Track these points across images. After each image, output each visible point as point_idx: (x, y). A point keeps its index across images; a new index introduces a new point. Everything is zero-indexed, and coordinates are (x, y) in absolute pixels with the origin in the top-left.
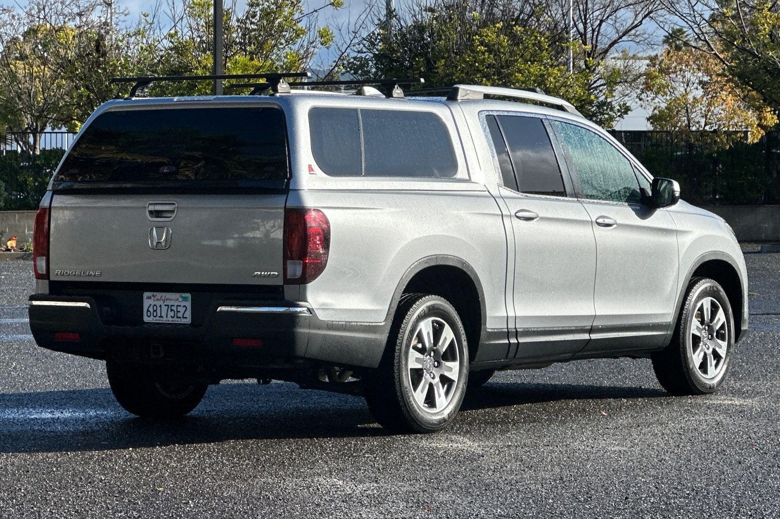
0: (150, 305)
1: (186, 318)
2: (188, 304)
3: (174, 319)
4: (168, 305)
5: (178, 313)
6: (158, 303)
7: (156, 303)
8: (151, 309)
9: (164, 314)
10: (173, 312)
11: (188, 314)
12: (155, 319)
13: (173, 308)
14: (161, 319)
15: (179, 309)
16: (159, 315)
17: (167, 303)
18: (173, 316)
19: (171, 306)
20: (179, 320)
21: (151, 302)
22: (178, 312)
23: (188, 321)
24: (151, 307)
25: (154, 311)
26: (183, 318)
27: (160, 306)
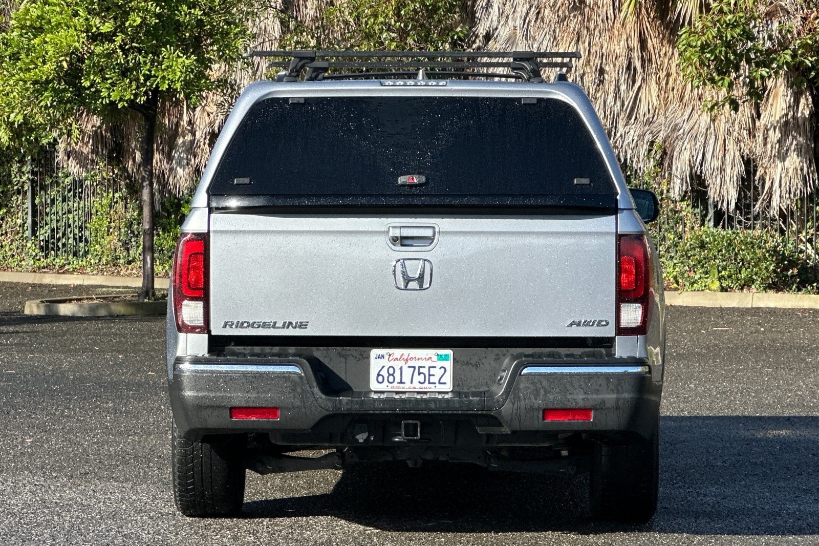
0: (383, 367)
1: (445, 383)
2: (449, 365)
3: (423, 386)
4: (414, 367)
5: (431, 377)
6: (397, 365)
7: (392, 363)
8: (384, 373)
9: (407, 378)
10: (422, 376)
11: (448, 378)
12: (390, 385)
13: (422, 370)
14: (401, 385)
15: (432, 371)
16: (398, 379)
17: (411, 363)
18: (422, 381)
19: (419, 367)
20: (433, 386)
21: (385, 362)
22: (430, 375)
23: (448, 387)
24: (385, 370)
25: (390, 375)
26: (440, 383)
27: (401, 369)
